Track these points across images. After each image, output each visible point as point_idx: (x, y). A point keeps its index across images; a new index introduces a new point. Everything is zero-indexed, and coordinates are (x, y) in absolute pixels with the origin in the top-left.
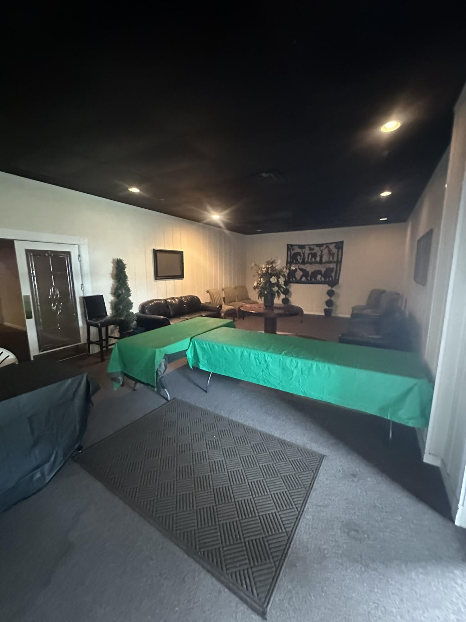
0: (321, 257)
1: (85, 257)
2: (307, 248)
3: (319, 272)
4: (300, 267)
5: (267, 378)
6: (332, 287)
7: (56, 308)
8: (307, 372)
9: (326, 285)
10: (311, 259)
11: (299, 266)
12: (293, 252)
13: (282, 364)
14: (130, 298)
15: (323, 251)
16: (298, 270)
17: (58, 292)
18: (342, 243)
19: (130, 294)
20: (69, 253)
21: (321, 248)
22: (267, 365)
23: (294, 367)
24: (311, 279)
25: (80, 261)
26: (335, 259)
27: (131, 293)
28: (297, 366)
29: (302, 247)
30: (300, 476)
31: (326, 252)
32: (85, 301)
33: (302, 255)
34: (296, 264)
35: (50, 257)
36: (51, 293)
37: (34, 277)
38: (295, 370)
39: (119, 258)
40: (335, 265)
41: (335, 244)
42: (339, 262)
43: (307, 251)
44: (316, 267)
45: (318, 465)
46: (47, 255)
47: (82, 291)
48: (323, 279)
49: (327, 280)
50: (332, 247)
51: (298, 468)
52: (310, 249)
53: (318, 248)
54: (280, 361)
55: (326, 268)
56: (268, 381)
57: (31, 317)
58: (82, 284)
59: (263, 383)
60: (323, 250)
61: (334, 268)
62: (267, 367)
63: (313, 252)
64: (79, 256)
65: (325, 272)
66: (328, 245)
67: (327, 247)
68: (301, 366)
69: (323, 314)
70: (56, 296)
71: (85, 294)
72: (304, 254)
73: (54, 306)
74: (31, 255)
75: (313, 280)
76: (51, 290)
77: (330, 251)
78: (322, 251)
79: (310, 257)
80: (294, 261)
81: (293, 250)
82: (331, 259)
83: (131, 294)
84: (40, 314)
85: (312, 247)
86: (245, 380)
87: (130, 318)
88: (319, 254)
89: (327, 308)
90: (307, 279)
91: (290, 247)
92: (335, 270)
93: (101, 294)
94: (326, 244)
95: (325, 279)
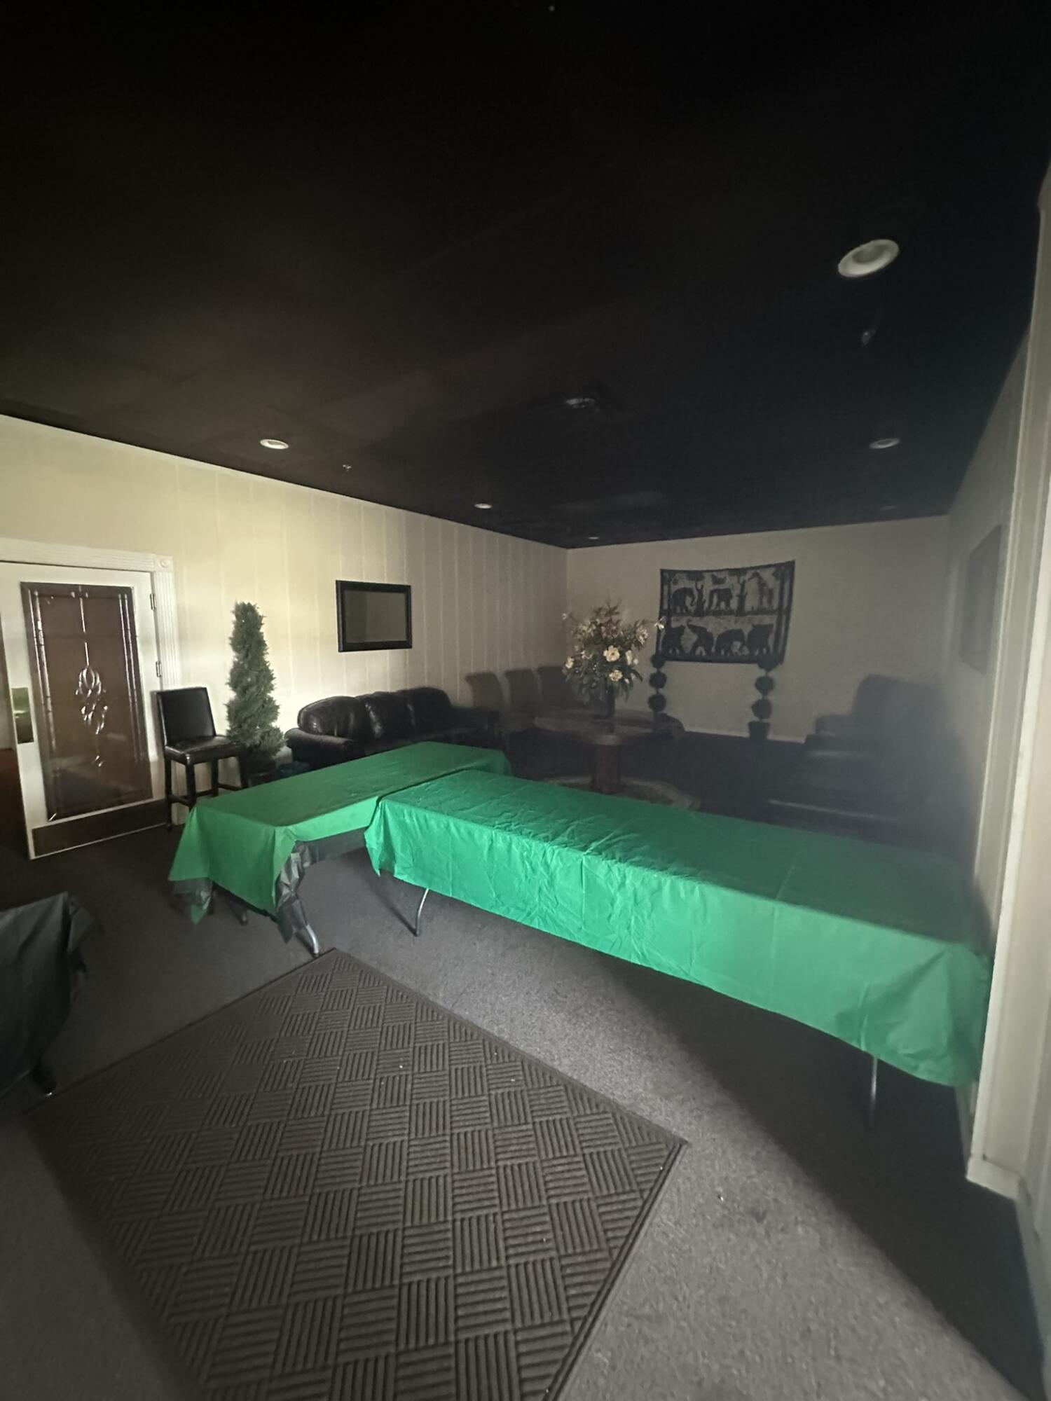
0: (742, 598)
1: (167, 600)
2: (707, 577)
3: (737, 635)
4: (690, 623)
5: (550, 911)
6: (768, 670)
7: (92, 716)
8: (647, 900)
9: (755, 667)
10: (718, 604)
11: (689, 620)
12: (674, 588)
13: (587, 876)
14: (272, 694)
15: (747, 585)
16: (687, 630)
17: (98, 681)
18: (790, 566)
19: (272, 685)
20: (127, 591)
21: (742, 578)
22: (551, 876)
23: (616, 885)
24: (718, 649)
25: (154, 608)
26: (775, 604)
27: (273, 682)
28: (622, 885)
29: (696, 575)
30: (602, 1209)
31: (752, 586)
32: (160, 701)
33: (696, 593)
34: (682, 614)
35: (81, 600)
36: (80, 683)
37: (39, 645)
38: (618, 895)
39: (246, 603)
40: (775, 617)
41: (772, 570)
42: (784, 612)
43: (708, 586)
44: (730, 624)
45: (661, 1172)
46: (73, 594)
47: (158, 678)
48: (746, 651)
49: (757, 653)
50: (767, 575)
51: (602, 1182)
52: (717, 581)
53: (735, 578)
54: (581, 868)
55: (753, 625)
56: (554, 921)
57: (30, 739)
58: (159, 663)
59: (542, 924)
60: (744, 582)
61: (771, 626)
62: (551, 883)
63: (722, 587)
64: (153, 596)
65: (751, 634)
66: (758, 571)
67: (756, 575)
68: (633, 885)
69: (746, 734)
70: (92, 691)
71: (164, 686)
72: (700, 592)
73: (87, 712)
74: (33, 596)
75: (723, 653)
76: (80, 676)
77: (762, 584)
78: (743, 585)
79: (715, 600)
80: (678, 608)
81: (676, 582)
82: (765, 605)
83: (275, 686)
84: (52, 729)
85: (721, 576)
86: (498, 913)
87: (270, 740)
88: (736, 592)
89: (756, 719)
90: (708, 651)
91: (667, 577)
92: (775, 627)
93: (203, 686)
94: (752, 568)
95: (751, 649)
